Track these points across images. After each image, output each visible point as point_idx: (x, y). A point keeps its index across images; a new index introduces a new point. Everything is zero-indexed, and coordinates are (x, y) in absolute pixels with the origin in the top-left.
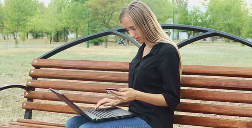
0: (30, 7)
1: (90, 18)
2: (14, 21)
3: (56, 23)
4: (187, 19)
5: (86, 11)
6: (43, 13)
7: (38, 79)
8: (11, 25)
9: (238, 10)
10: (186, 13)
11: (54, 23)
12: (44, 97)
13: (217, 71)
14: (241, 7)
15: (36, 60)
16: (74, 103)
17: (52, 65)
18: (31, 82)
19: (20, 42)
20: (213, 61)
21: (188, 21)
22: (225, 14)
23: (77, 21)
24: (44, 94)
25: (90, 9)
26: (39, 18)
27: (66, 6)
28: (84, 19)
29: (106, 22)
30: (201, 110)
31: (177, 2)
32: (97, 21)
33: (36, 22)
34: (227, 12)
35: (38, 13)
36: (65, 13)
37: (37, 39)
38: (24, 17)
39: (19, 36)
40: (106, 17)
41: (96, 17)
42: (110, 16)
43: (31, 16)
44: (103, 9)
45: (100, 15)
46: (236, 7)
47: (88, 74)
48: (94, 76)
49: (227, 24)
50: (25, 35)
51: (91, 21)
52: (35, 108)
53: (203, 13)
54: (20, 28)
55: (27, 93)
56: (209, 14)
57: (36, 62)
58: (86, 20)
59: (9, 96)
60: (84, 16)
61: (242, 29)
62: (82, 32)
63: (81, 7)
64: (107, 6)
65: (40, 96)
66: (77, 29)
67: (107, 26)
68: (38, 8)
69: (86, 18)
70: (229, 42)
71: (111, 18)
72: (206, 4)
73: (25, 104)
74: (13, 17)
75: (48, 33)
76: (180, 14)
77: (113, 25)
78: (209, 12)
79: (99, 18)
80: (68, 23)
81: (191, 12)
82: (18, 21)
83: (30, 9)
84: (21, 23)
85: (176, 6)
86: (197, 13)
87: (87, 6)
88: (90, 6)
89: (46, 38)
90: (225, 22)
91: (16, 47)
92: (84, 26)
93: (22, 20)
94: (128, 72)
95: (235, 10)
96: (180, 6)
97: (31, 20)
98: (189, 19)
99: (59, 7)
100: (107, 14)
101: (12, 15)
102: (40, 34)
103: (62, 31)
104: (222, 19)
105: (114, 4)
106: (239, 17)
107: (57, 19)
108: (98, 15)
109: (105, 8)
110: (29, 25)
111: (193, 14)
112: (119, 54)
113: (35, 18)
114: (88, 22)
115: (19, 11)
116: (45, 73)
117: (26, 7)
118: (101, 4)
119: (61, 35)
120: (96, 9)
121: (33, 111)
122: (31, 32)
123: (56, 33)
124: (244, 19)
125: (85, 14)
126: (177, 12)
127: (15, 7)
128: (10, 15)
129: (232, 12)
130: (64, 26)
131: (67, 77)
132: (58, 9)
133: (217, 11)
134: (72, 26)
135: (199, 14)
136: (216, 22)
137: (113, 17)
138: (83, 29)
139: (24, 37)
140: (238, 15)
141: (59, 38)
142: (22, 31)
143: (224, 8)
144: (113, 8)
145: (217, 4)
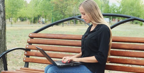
0: (19, 3)
1: (53, 10)
2: (10, 11)
3: (34, 12)
4: (109, 10)
5: (51, 6)
6: (26, 7)
7: (32, 44)
8: (9, 14)
9: (138, 5)
10: (108, 7)
11: (33, 13)
12: (36, 55)
13: (136, 40)
14: (139, 4)
15: (31, 34)
16: (52, 58)
17: (40, 36)
18: (28, 46)
19: (14, 23)
20: (124, 34)
21: (109, 11)
22: (130, 8)
23: (46, 11)
24: (36, 53)
25: (53, 5)
26: (24, 10)
27: (40, 3)
28: (50, 10)
29: (63, 12)
30: (128, 62)
31: (103, 1)
32: (58, 11)
33: (22, 12)
34: (132, 7)
35: (24, 7)
36: (39, 7)
37: (23, 22)
38: (16, 9)
39: (13, 20)
40: (63, 9)
41: (57, 9)
42: (65, 9)
43: (19, 8)
44: (61, 5)
45: (59, 8)
46: (136, 3)
47: (61, 42)
48: (65, 43)
49: (132, 13)
50: (16, 19)
51: (54, 11)
52: (31, 61)
53: (118, 7)
54: (14, 15)
55: (26, 53)
56: (121, 7)
57: (31, 35)
58: (52, 11)
59: (10, 54)
60: (50, 8)
61: (140, 16)
62: (49, 17)
63: (49, 3)
64: (63, 3)
65: (34, 54)
66: (46, 16)
67: (64, 14)
68: (23, 4)
69: (51, 10)
70: (133, 24)
71: (65, 10)
72: (120, 2)
73: (25, 59)
74: (9, 9)
75: (29, 18)
76: (105, 8)
77: (67, 14)
78: (122, 6)
79: (59, 10)
80: (41, 12)
81: (111, 6)
82: (12, 11)
83: (19, 4)
84: (14, 12)
85: (103, 3)
86: (115, 7)
87: (52, 3)
88: (54, 3)
89: (28, 21)
90: (131, 12)
91: (11, 26)
92: (50, 14)
93: (15, 11)
94: (81, 41)
95: (136, 5)
96: (105, 3)
97: (20, 11)
98: (110, 10)
99: (36, 3)
100: (63, 7)
101: (9, 8)
102: (25, 19)
103: (37, 17)
104: (129, 11)
105: (68, 2)
106: (138, 9)
107: (35, 10)
108: (58, 8)
109: (62, 4)
110: (19, 14)
111: (112, 8)
112: (71, 31)
113: (22, 10)
114: (53, 12)
115: (13, 6)
116: (37, 41)
117: (17, 3)
118: (60, 2)
119: (37, 19)
120: (57, 5)
121: (29, 63)
122: (20, 18)
123: (34, 18)
124: (141, 11)
125: (51, 8)
126: (103, 6)
127: (11, 3)
128: (8, 8)
129: (135, 6)
130: (38, 14)
131: (49, 43)
132: (35, 4)
133: (126, 6)
134: (43, 14)
135: (116, 8)
136: (125, 12)
137: (67, 9)
138: (49, 16)
139: (16, 21)
140: (138, 8)
141: (36, 21)
142: (15, 17)
143: (130, 4)
144: (67, 4)
145: (126, 2)
